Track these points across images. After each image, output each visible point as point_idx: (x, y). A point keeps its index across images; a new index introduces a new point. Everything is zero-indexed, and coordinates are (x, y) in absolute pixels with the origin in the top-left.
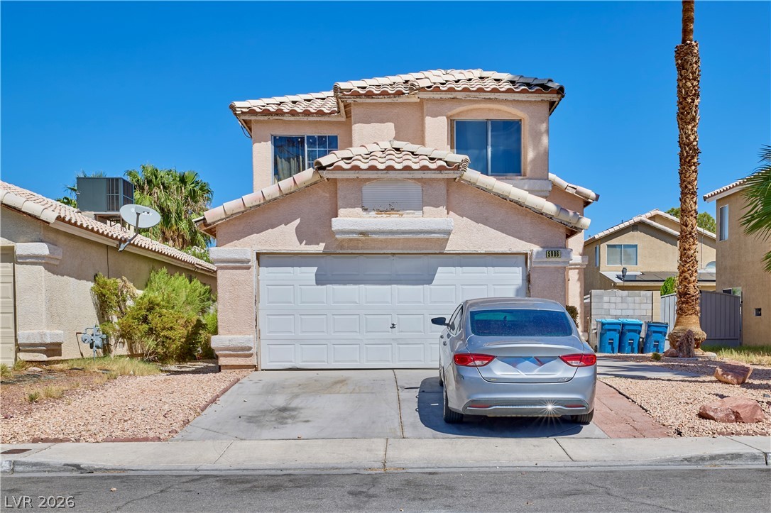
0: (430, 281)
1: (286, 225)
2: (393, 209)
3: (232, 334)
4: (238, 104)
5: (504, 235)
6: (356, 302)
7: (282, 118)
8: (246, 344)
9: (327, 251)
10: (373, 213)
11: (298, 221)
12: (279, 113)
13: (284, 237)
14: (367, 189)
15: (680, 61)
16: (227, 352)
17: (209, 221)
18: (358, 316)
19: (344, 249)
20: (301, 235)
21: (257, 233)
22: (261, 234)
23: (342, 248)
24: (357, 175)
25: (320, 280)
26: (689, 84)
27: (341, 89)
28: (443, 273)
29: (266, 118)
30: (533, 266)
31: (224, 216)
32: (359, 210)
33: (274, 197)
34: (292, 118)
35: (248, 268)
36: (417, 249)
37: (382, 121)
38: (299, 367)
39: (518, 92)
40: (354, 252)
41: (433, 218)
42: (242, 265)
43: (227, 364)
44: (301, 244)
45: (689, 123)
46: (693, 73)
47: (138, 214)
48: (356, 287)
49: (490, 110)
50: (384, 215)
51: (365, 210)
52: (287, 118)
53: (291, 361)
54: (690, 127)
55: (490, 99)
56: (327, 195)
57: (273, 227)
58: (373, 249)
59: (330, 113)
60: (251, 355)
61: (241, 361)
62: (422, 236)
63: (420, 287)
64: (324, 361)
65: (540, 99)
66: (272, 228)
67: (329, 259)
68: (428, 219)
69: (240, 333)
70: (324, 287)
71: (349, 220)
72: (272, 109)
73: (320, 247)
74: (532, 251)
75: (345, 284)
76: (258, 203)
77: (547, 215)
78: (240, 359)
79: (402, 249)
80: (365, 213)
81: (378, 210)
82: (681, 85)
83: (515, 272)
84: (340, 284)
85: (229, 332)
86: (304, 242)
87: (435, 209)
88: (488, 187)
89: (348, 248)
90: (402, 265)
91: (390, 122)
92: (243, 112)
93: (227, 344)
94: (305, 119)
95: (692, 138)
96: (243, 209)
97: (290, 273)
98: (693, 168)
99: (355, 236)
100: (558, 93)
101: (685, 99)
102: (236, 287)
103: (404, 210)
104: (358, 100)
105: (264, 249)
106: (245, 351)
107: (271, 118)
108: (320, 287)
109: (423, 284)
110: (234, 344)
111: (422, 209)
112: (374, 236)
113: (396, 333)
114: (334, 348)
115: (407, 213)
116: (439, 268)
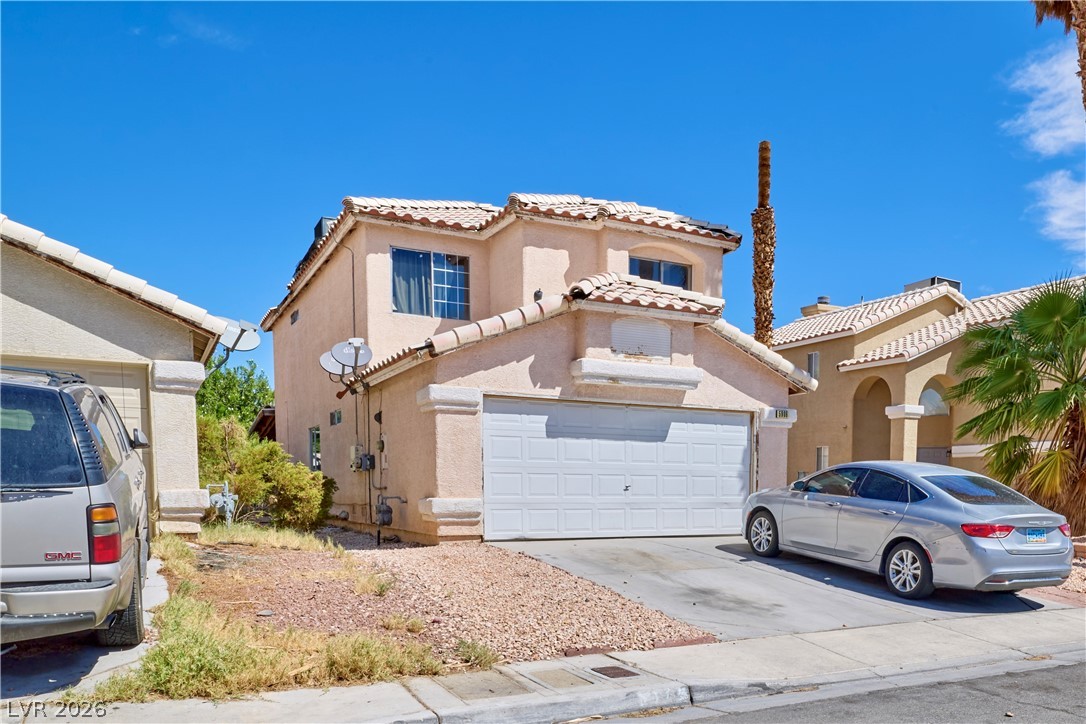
0: (663, 438)
1: (518, 362)
2: (641, 353)
3: (455, 496)
4: (356, 201)
5: (736, 390)
6: (588, 460)
7: (409, 226)
8: (475, 510)
9: (564, 397)
10: (622, 356)
11: (531, 359)
12: (408, 219)
13: (515, 378)
14: (617, 327)
15: (759, 225)
16: (450, 519)
17: (438, 350)
18: (590, 477)
19: (582, 396)
20: (535, 375)
21: (486, 369)
22: (489, 371)
23: (579, 394)
24: (615, 309)
25: (552, 432)
26: (767, 249)
27: (520, 202)
28: (676, 429)
29: (389, 223)
30: (762, 425)
31: (455, 345)
32: (608, 351)
33: (516, 326)
34: (422, 228)
35: (474, 413)
36: (655, 401)
37: (556, 247)
38: (527, 537)
39: (702, 235)
40: (592, 400)
41: (681, 366)
42: (466, 409)
43: (449, 534)
44: (535, 386)
45: (768, 288)
46: (772, 238)
47: (243, 331)
48: (589, 441)
49: (664, 250)
50: (633, 360)
51: (614, 351)
52: (415, 227)
53: (518, 530)
54: (768, 292)
55: (674, 238)
56: (565, 329)
57: (503, 363)
58: (611, 397)
59: (468, 229)
60: (477, 523)
61: (465, 531)
62: (671, 387)
63: (654, 444)
64: (554, 530)
65: (719, 246)
66: (502, 365)
67: (560, 406)
68: (677, 367)
69: (465, 495)
70: (555, 440)
71: (597, 361)
72: (400, 213)
73: (555, 393)
74: (762, 410)
75: (578, 438)
76: (496, 332)
77: (782, 371)
78: (463, 528)
79: (641, 400)
80: (613, 355)
81: (627, 353)
82: (759, 249)
83: (741, 432)
84: (572, 437)
85: (451, 494)
86: (539, 385)
87: (683, 356)
88: (733, 337)
89: (586, 395)
90: (635, 418)
91: (563, 248)
92: (361, 212)
93: (452, 508)
94: (437, 231)
95: (770, 302)
96: (479, 338)
97: (517, 421)
98: (770, 333)
99: (604, 382)
100: (737, 242)
101: (764, 263)
102: (460, 437)
103: (652, 355)
104: (535, 218)
105: (493, 390)
106: (471, 518)
107: (396, 224)
108: (550, 440)
109: (656, 441)
110: (461, 509)
111: (671, 356)
112: (624, 384)
113: (629, 497)
114: (565, 514)
115: (657, 360)
116: (673, 424)
